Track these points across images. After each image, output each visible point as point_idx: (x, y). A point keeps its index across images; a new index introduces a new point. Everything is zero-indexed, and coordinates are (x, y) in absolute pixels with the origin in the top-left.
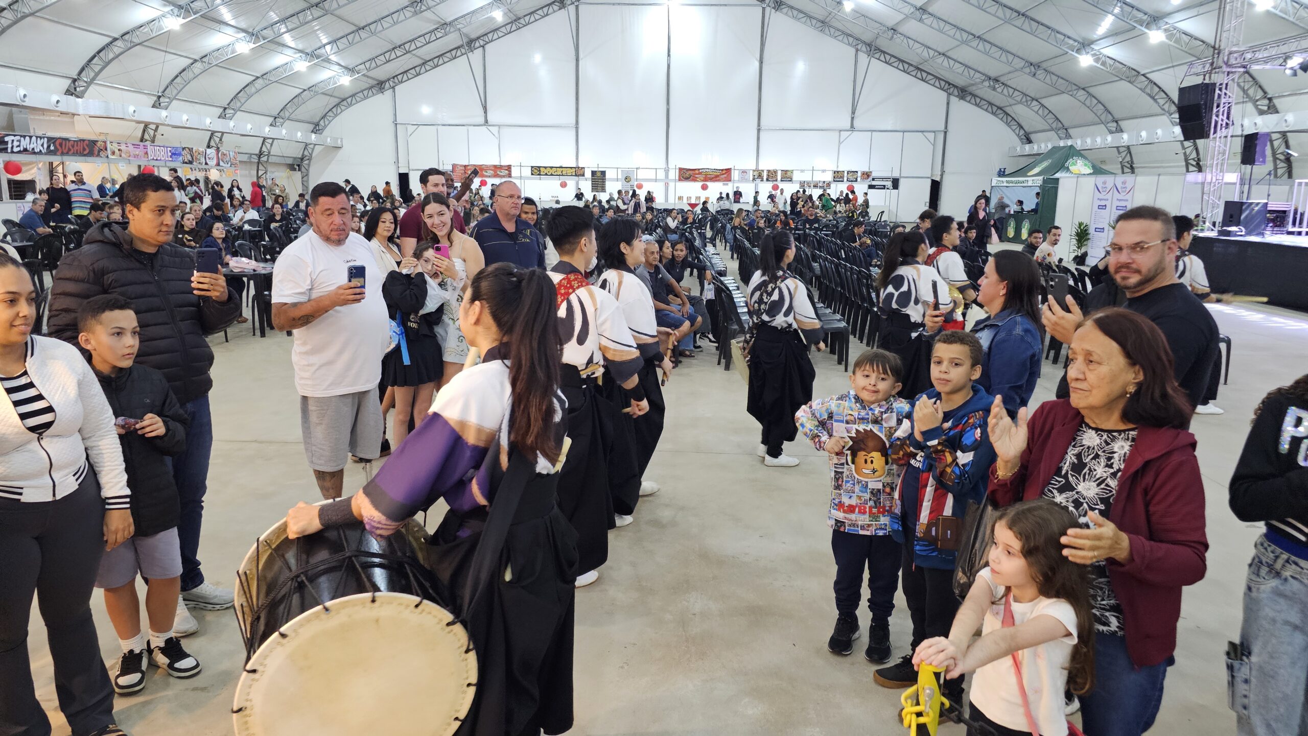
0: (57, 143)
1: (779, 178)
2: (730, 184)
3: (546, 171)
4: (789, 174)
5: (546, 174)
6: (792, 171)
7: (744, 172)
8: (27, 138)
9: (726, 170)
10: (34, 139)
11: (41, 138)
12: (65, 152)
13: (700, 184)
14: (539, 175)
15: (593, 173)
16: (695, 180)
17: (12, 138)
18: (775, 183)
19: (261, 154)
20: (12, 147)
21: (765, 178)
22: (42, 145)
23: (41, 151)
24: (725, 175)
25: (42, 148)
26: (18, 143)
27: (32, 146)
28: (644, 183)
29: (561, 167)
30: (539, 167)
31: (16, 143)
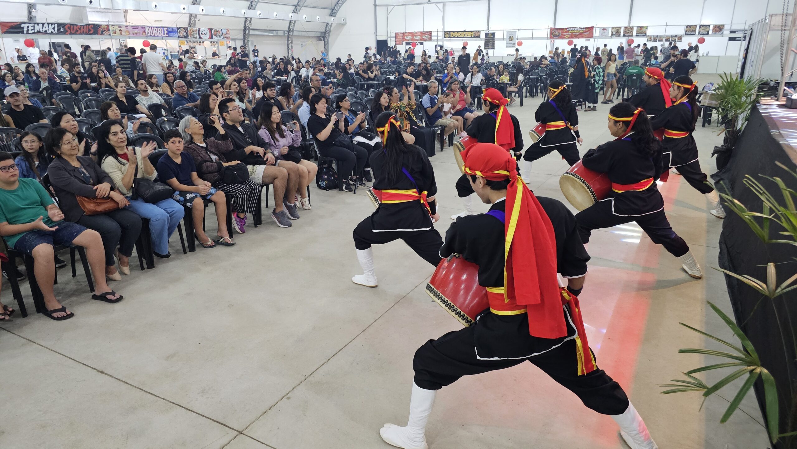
0: (66, 27)
1: (634, 33)
2: (592, 40)
3: (454, 35)
4: (644, 29)
5: (454, 37)
6: (647, 27)
7: (604, 29)
8: (41, 25)
9: (589, 28)
10: (46, 25)
11: (52, 24)
12: (73, 32)
13: (566, 41)
14: (450, 37)
15: (486, 35)
16: (563, 37)
17: (28, 25)
18: (630, 38)
19: (289, 31)
20: (28, 30)
21: (622, 34)
22: (54, 29)
23: (52, 32)
24: (588, 32)
25: (53, 31)
26: (33, 28)
27: (44, 29)
28: (523, 41)
29: (465, 31)
30: (450, 32)
31: (30, 28)
